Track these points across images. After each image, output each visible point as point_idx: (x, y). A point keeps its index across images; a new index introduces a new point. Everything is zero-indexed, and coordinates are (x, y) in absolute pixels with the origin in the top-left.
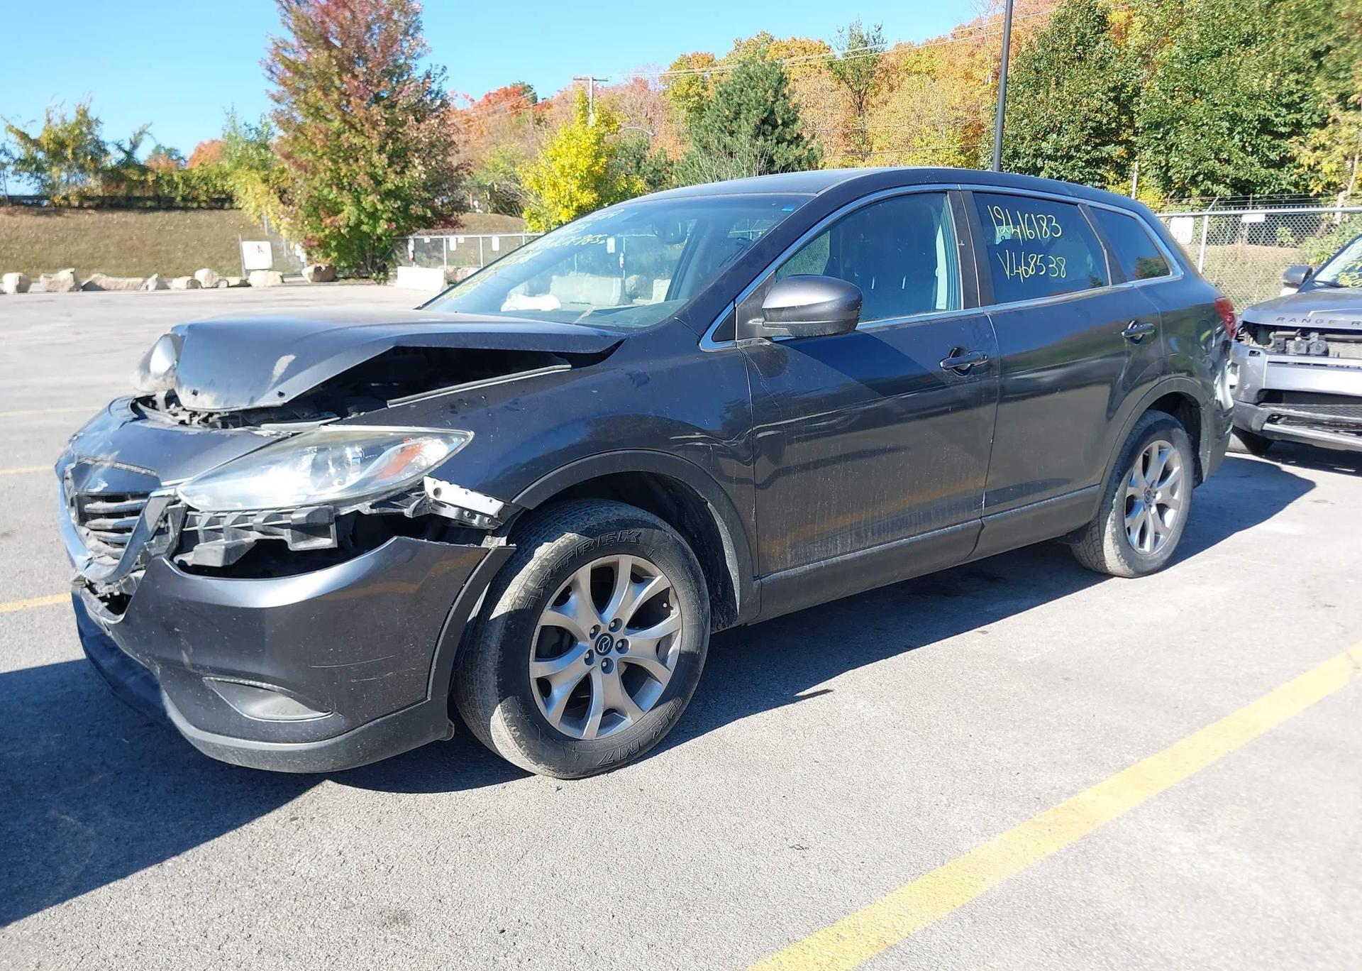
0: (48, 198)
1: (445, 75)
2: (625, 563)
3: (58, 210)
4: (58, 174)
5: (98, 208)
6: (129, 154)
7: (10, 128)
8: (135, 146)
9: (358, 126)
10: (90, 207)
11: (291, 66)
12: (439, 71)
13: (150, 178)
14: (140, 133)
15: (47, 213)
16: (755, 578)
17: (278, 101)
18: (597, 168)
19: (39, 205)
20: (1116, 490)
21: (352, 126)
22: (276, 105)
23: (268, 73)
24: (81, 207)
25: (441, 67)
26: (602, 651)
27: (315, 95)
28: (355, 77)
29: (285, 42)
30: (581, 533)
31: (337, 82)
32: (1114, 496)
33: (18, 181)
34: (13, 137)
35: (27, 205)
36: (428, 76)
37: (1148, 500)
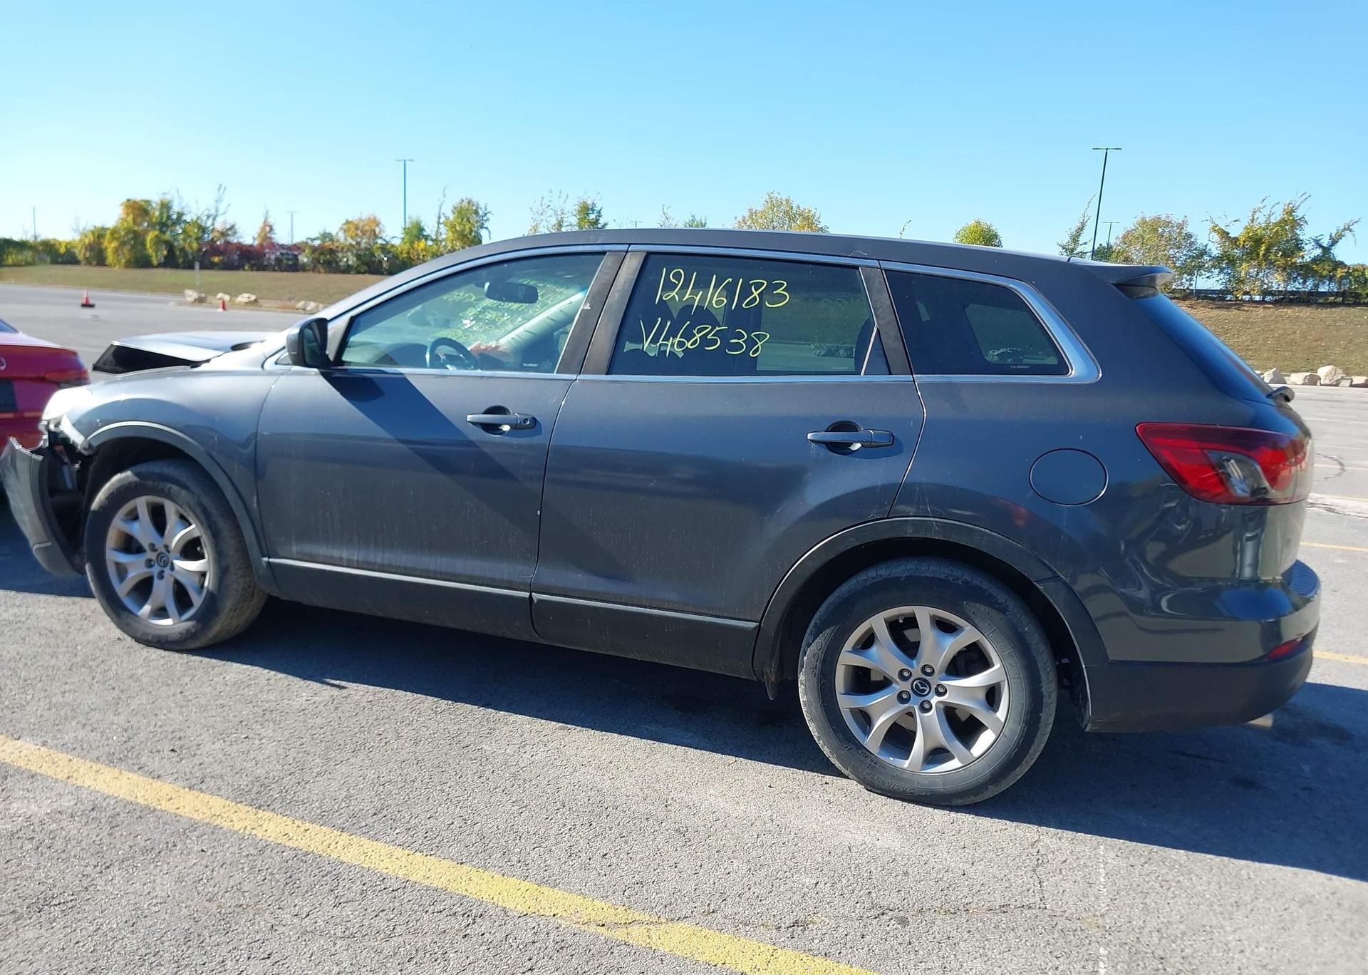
0: (1231, 293)
3: (1238, 304)
4: (1245, 269)
5: (1275, 303)
6: (1326, 250)
7: (1215, 228)
8: (1334, 242)
10: (1269, 303)
13: (1339, 273)
14: (1345, 229)
15: (1228, 307)
16: (264, 556)
19: (1223, 299)
24: (1263, 302)
33: (1208, 277)
34: (1216, 237)
35: (1214, 299)
37: (919, 692)
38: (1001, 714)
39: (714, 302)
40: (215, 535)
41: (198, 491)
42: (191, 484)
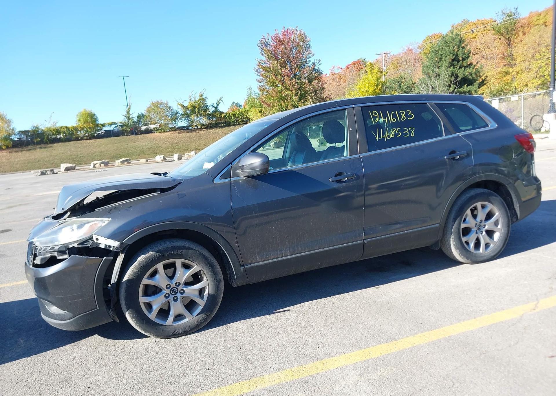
0: (191, 127)
1: (320, 63)
2: (179, 262)
3: (194, 130)
4: (193, 117)
5: (206, 128)
6: (216, 108)
7: (179, 104)
8: (218, 105)
9: (288, 87)
10: (204, 128)
11: (264, 69)
12: (318, 62)
13: (223, 115)
14: (219, 100)
15: (191, 132)
16: (241, 266)
17: (260, 82)
18: (377, 90)
19: (188, 129)
20: (453, 225)
21: (286, 87)
22: (260, 84)
23: (257, 73)
24: (201, 128)
25: (318, 60)
26: (174, 294)
27: (273, 79)
28: (286, 69)
29: (262, 60)
30: (156, 252)
31: (280, 72)
32: (452, 228)
33: (181, 122)
34: (180, 107)
35: (184, 129)
36: (314, 64)
37: (479, 229)
38: (499, 226)
39: (392, 120)
40: (211, 266)
41: (197, 248)
42: (192, 246)
